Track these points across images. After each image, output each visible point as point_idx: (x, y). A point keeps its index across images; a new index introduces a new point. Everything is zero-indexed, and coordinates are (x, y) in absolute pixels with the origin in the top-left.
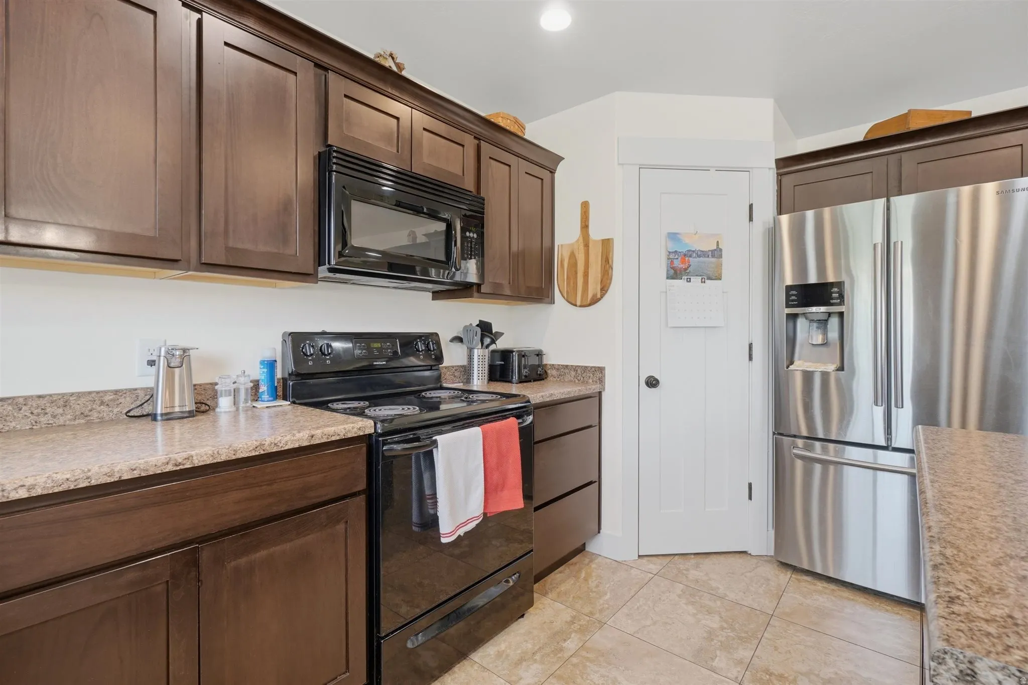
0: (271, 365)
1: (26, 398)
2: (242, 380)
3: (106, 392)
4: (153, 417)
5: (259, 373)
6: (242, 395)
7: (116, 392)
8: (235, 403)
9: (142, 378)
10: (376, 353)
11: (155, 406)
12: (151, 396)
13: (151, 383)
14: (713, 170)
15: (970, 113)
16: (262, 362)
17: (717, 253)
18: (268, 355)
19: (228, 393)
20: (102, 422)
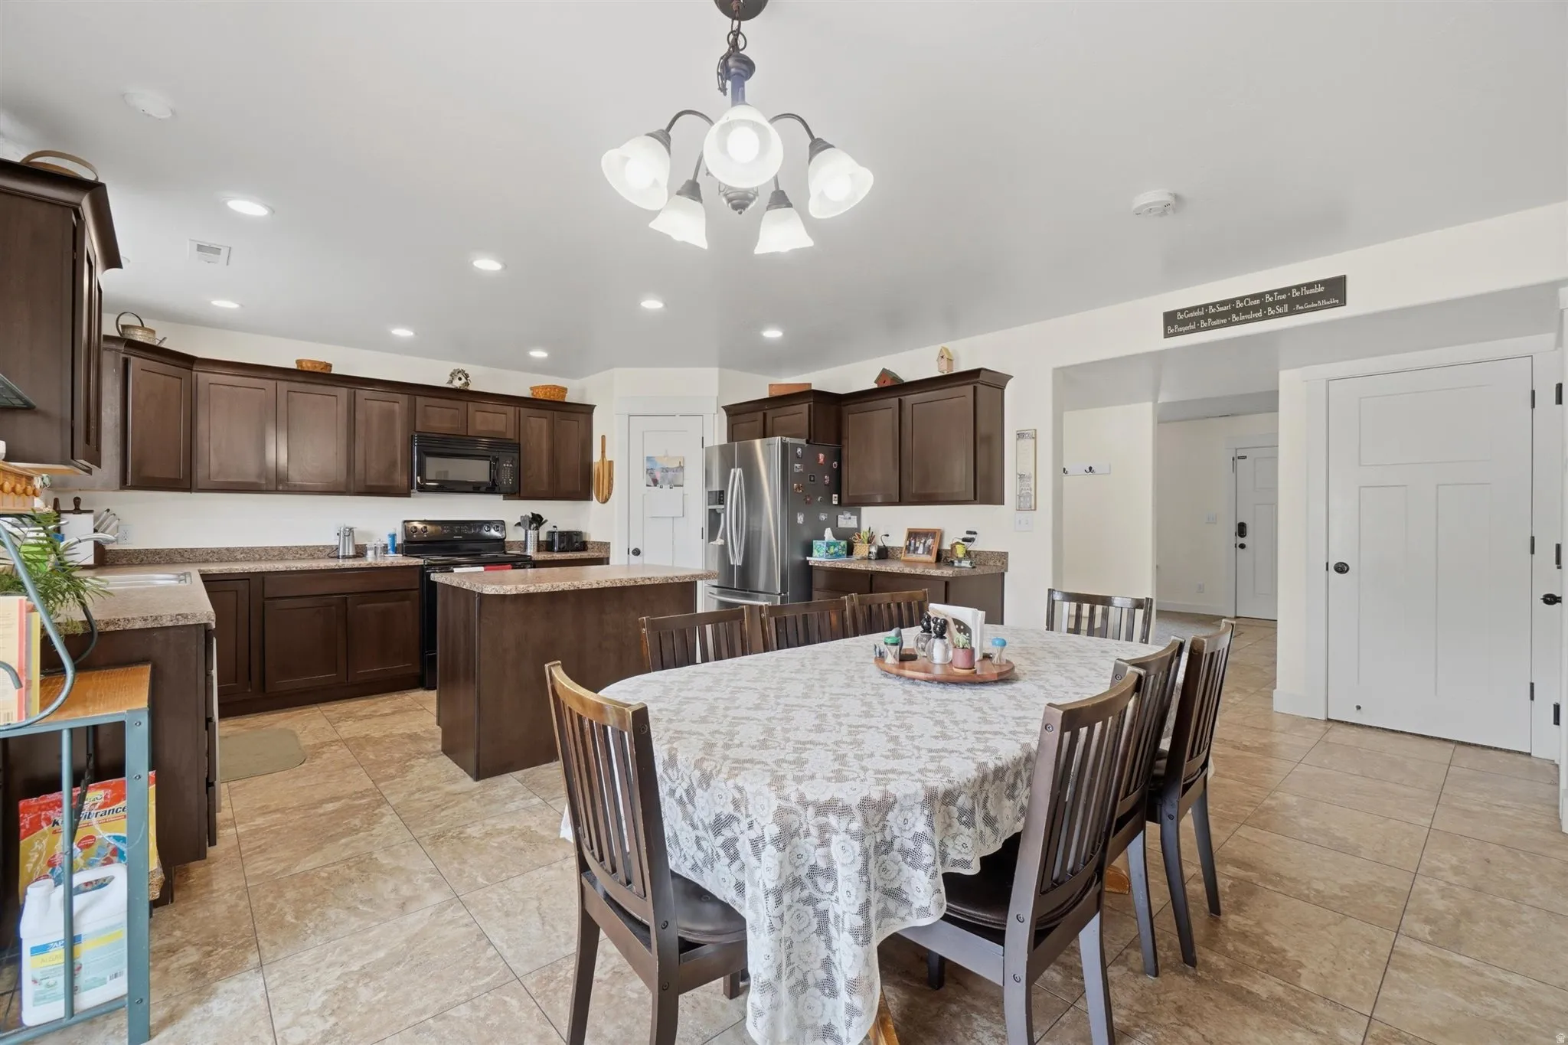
0: (393, 537)
1: (292, 547)
2: (379, 543)
3: (320, 546)
4: (338, 557)
5: (387, 541)
6: (379, 551)
7: (324, 546)
8: (375, 553)
9: (333, 541)
10: (456, 531)
11: (339, 552)
12: (337, 548)
13: (337, 544)
14: (678, 416)
15: (810, 384)
16: (389, 535)
17: (681, 468)
18: (392, 532)
19: (371, 549)
20: (319, 558)
